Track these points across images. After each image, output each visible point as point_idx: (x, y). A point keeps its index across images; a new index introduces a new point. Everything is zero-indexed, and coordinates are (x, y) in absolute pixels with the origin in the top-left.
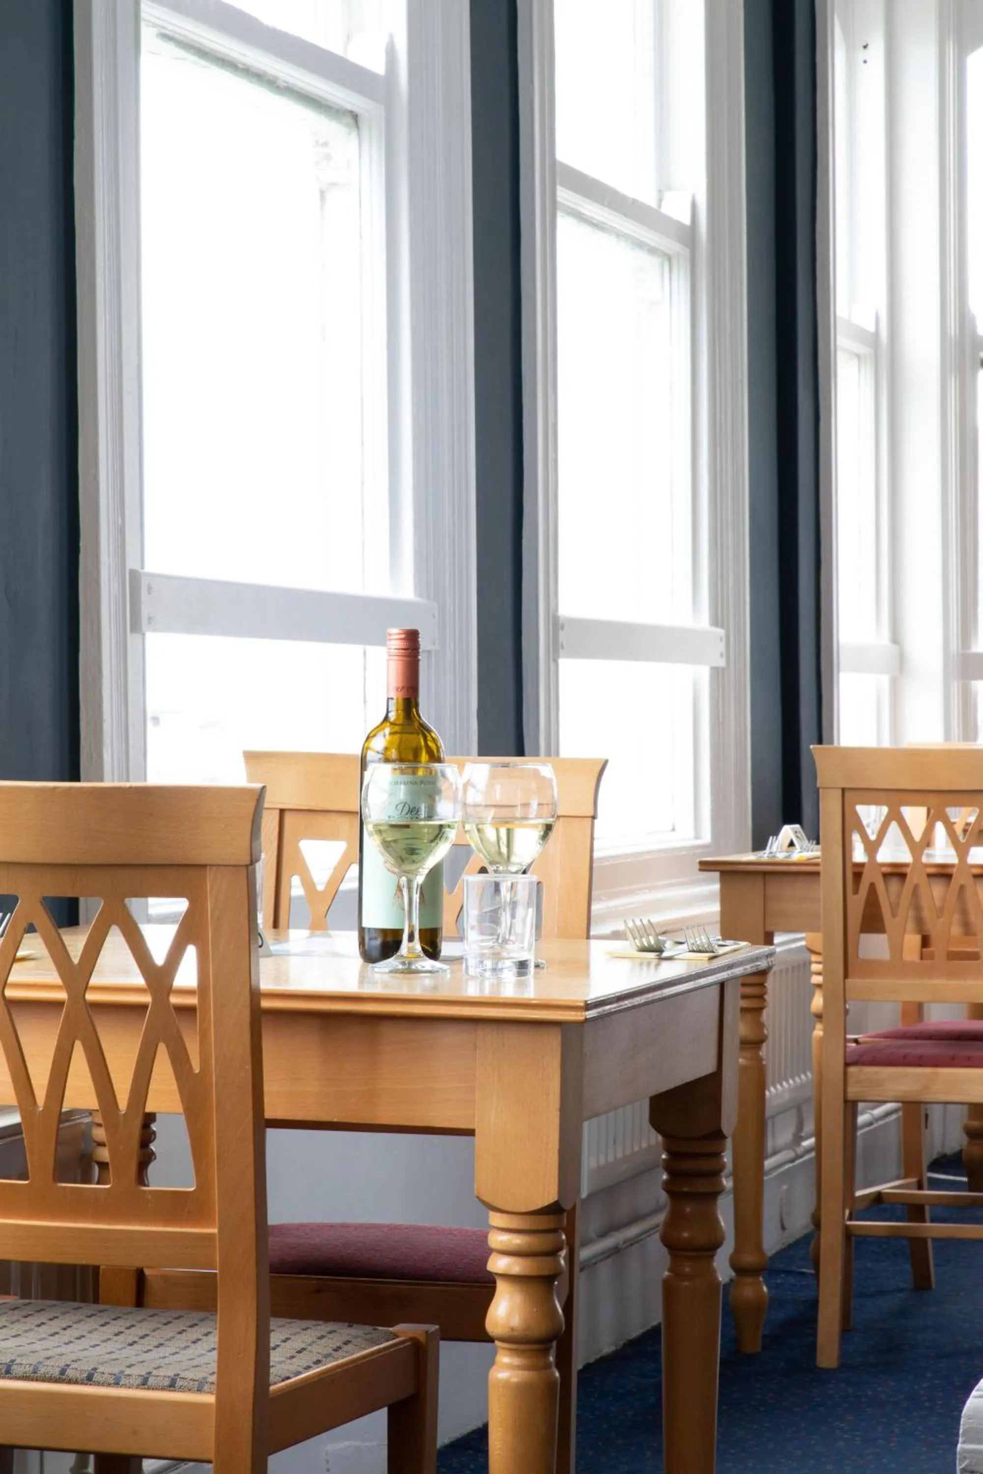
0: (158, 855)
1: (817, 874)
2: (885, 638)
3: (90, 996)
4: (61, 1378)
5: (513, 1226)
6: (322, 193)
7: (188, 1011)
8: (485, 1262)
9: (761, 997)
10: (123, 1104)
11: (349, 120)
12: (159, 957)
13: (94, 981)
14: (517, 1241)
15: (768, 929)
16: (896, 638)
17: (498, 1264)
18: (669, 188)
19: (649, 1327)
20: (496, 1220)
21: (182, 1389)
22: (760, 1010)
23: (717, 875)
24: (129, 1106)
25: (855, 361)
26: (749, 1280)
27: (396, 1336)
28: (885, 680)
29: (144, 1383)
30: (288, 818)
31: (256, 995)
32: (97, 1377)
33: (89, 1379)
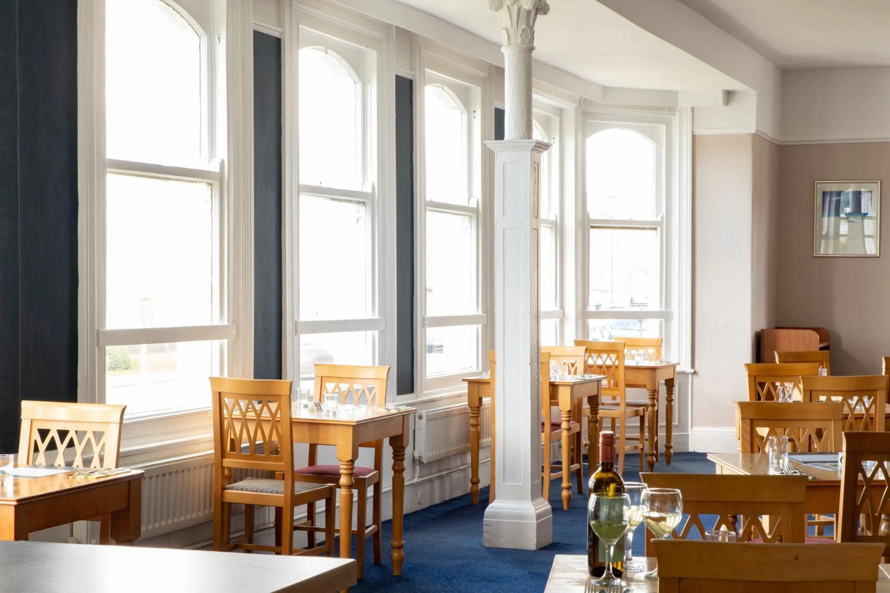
0: (273, 393)
1: (489, 383)
2: (558, 308)
3: (261, 418)
4: (257, 491)
5: (345, 464)
6: (358, 220)
7: (279, 421)
8: (339, 471)
9: (478, 413)
10: (267, 439)
11: (362, 203)
12: (273, 411)
13: (262, 415)
14: (345, 467)
15: (480, 396)
16: (562, 307)
17: (342, 471)
18: (472, 197)
19: (452, 498)
20: (341, 463)
21: (279, 494)
22: (478, 417)
23: (467, 382)
24: (268, 440)
25: (550, 229)
26: (475, 485)
27: (326, 486)
28: (558, 320)
29: (272, 492)
30: (323, 378)
31: (291, 419)
32: (263, 491)
33: (262, 492)
